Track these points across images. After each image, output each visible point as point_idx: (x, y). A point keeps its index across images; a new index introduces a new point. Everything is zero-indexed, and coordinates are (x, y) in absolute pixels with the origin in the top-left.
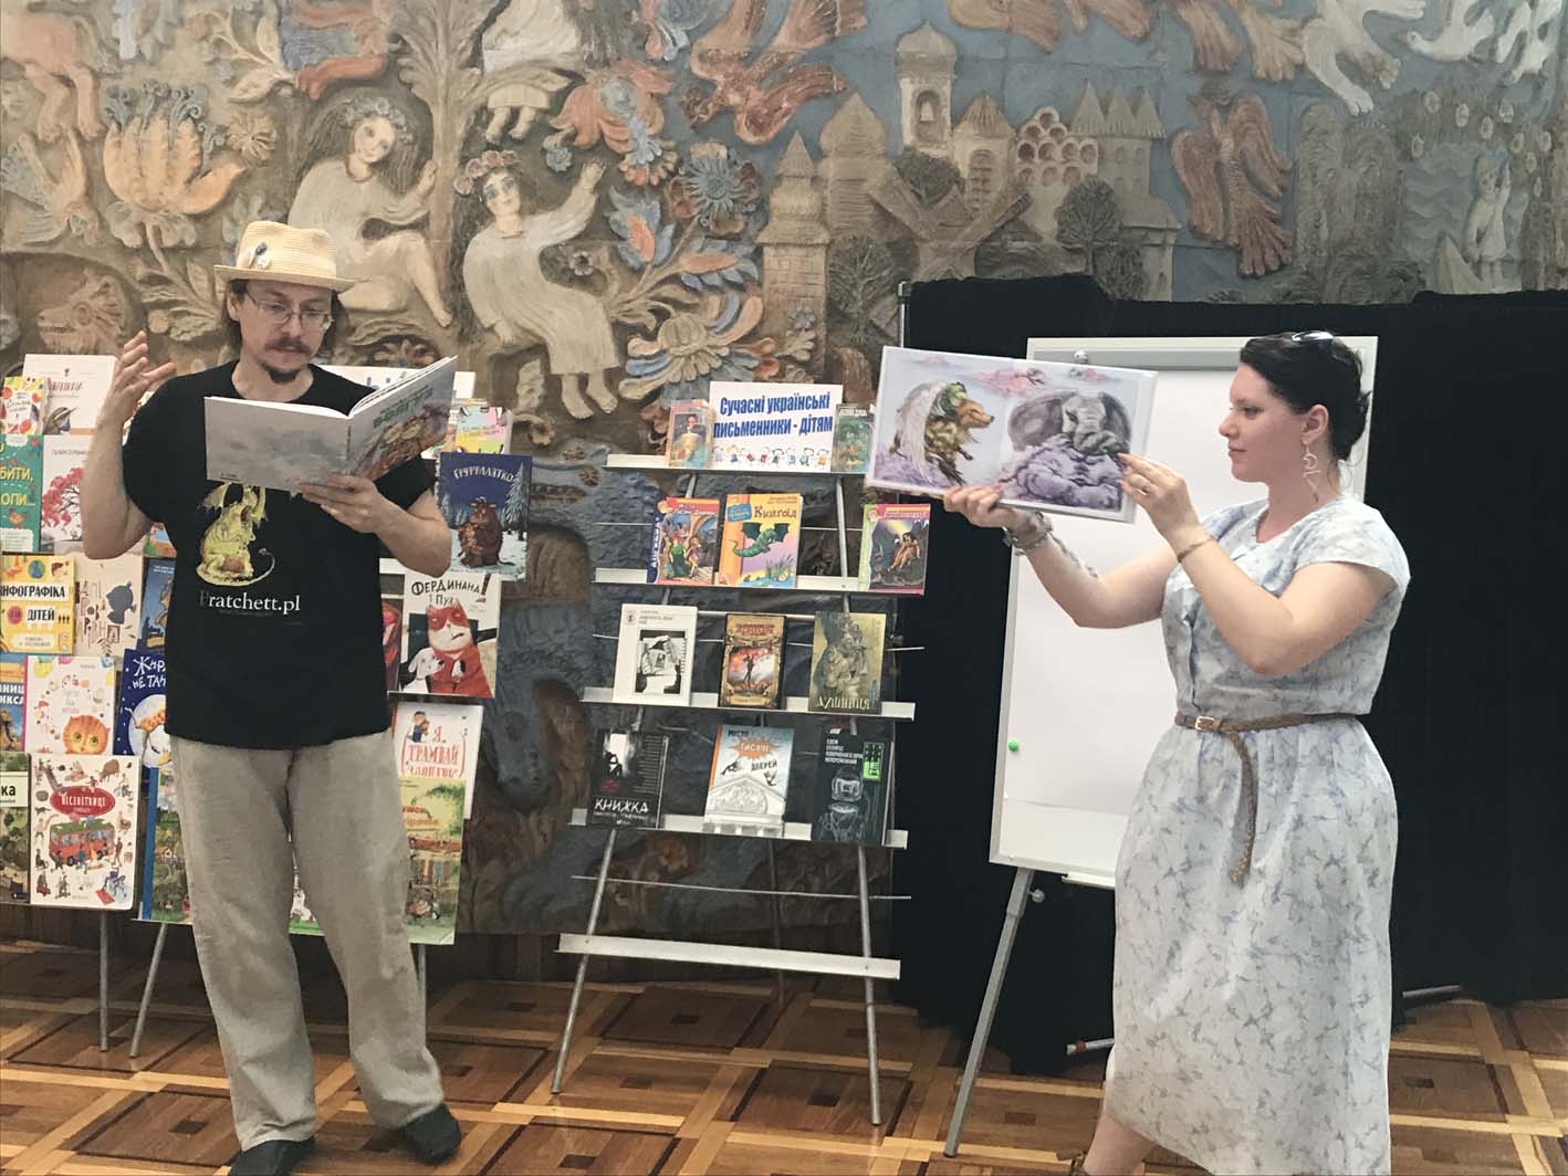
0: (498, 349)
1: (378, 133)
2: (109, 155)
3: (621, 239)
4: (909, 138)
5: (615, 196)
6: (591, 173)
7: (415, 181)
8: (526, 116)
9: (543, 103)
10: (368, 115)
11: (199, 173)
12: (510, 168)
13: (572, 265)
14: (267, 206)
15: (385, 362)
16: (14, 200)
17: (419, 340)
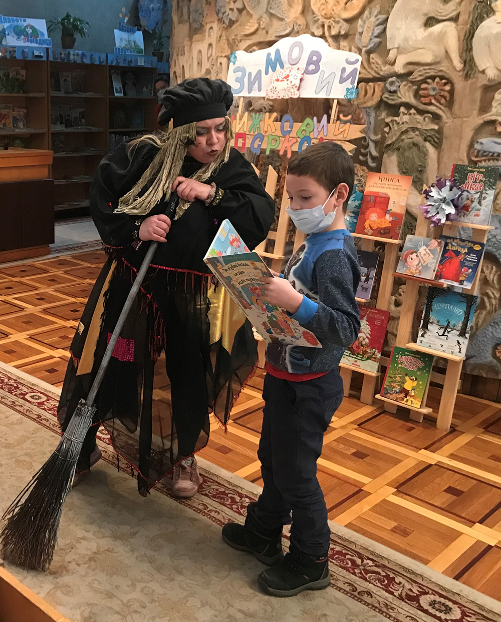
14: (380, 13)
15: (426, 89)
16: (273, 18)
17: (445, 78)
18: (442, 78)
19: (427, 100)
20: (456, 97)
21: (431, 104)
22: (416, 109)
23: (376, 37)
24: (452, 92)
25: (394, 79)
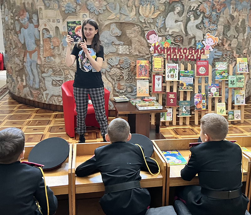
0: (190, 37)
1: (178, 9)
2: (140, 9)
3: (204, 23)
4: (231, 13)
5: (204, 18)
6: (202, 15)
7: (182, 15)
8: (195, 7)
9: (197, 6)
10: (177, 6)
11: (154, 13)
12: (193, 14)
13: (199, 27)
14: (163, 18)
15: (177, 39)
16: (122, 15)
17: (181, 36)
18: (180, 36)
19: (176, 42)
20: (184, 41)
21: (178, 42)
22: (174, 44)
23: (162, 24)
24: (183, 40)
25: (168, 36)
